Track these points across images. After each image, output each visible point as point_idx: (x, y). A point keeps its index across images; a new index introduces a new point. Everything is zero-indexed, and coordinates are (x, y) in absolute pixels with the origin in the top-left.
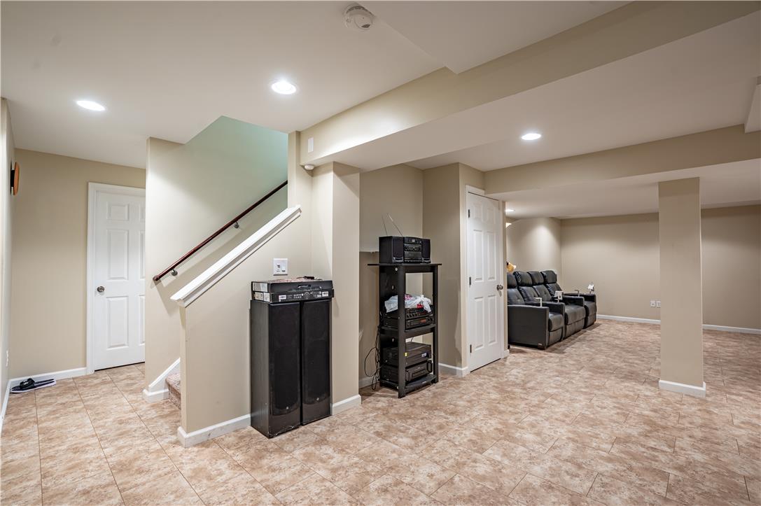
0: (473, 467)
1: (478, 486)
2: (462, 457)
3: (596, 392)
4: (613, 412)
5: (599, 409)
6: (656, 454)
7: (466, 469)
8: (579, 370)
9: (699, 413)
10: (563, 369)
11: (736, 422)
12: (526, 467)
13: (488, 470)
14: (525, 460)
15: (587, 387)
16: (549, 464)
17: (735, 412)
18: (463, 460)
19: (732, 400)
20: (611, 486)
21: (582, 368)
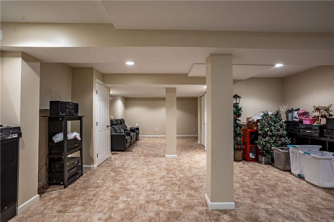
0: (117, 207)
1: (123, 214)
2: (110, 205)
3: (148, 164)
4: (156, 169)
5: (152, 169)
6: (172, 179)
7: (115, 209)
8: (140, 157)
9: (177, 163)
10: (134, 158)
11: (185, 163)
12: (137, 198)
13: (124, 205)
14: (136, 196)
15: (145, 163)
16: (144, 194)
17: (184, 160)
18: (111, 206)
19: (183, 157)
20: (165, 193)
21: (141, 156)
